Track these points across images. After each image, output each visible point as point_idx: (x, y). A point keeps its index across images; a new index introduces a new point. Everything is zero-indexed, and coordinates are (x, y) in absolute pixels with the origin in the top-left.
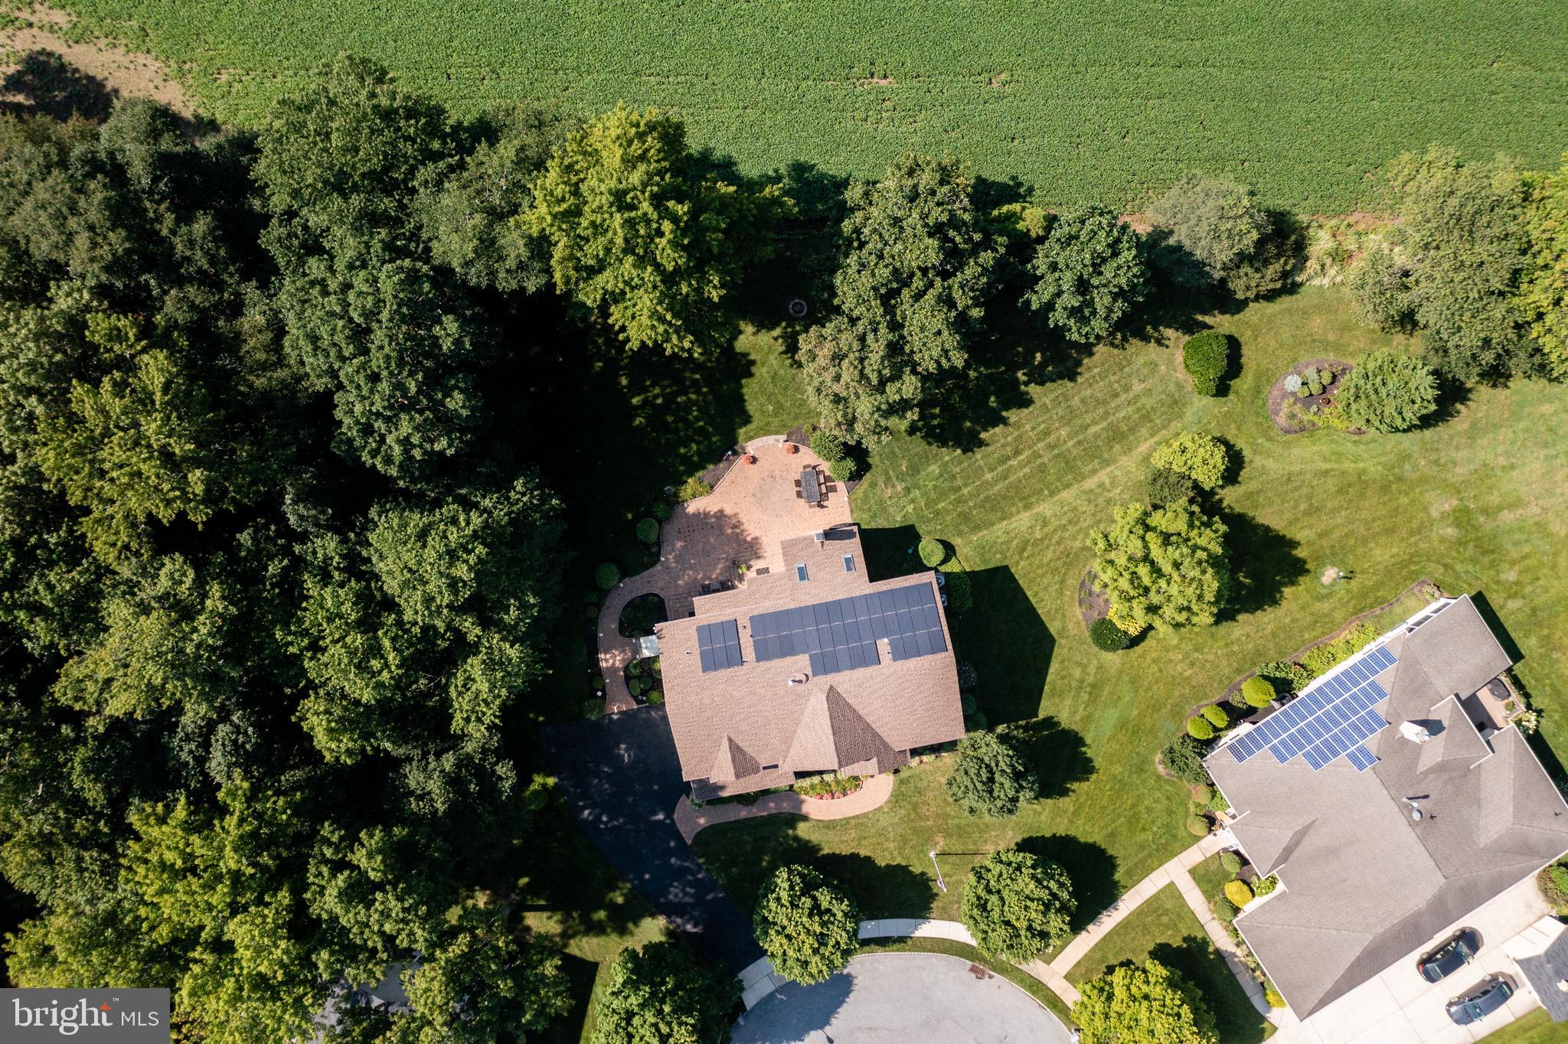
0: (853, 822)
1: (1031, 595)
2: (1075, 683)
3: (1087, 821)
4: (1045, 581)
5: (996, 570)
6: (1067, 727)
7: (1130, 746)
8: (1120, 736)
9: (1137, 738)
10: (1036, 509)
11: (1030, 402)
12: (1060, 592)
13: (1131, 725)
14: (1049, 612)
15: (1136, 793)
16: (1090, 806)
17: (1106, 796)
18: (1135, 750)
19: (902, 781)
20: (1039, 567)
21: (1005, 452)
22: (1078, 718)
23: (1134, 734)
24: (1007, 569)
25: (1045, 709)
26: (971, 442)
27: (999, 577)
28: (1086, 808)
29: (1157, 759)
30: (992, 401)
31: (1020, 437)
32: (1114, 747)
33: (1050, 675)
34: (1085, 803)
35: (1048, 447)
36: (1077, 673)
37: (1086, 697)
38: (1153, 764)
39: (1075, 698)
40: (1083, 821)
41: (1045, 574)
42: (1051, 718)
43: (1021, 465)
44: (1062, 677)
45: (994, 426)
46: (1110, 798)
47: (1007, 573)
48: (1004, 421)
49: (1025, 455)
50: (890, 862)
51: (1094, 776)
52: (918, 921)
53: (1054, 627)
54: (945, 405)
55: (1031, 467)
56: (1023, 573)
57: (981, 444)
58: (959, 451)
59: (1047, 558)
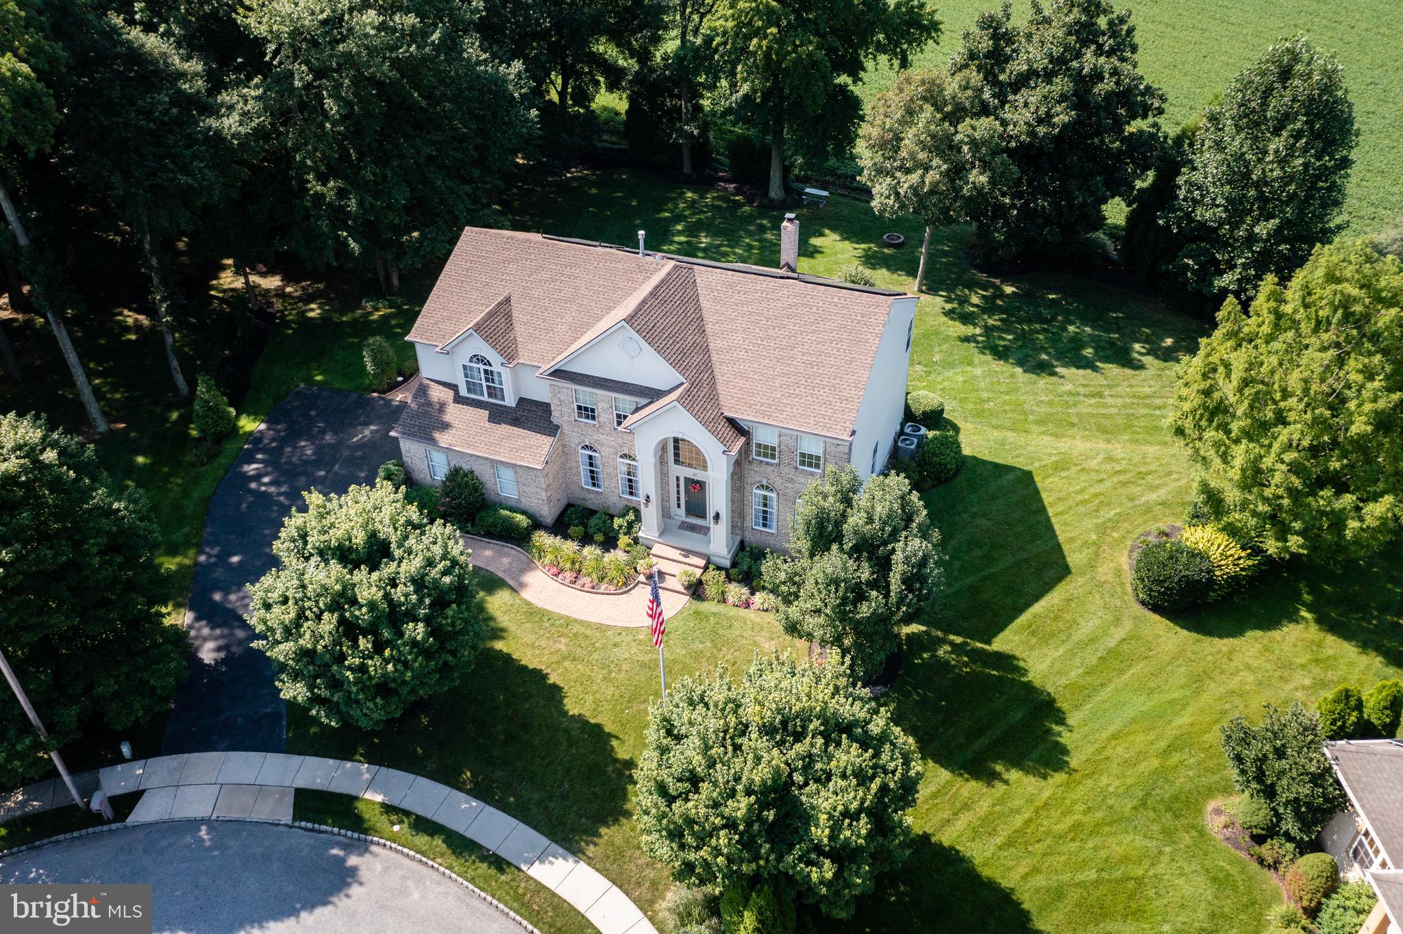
0: (576, 628)
1: (1051, 511)
2: (1076, 637)
3: (1010, 843)
4: (1082, 509)
5: (1011, 469)
6: (1037, 683)
7: (1155, 763)
8: (1140, 740)
9: (1176, 757)
10: (1102, 445)
11: (1141, 367)
12: (1102, 530)
13: (1170, 732)
14: (1072, 539)
15: (1140, 842)
16: (1028, 822)
17: (1069, 821)
18: (1161, 774)
19: (697, 613)
20: (1081, 491)
21: (1081, 390)
22: (1064, 681)
23: (1170, 749)
24: (1029, 475)
25: (1005, 642)
26: (1043, 368)
27: (1011, 476)
28: (1018, 821)
29: (1211, 805)
30: (1088, 352)
31: (1110, 387)
32: (1120, 751)
33: (1038, 607)
34: (1018, 811)
35: (1146, 406)
36: (1088, 626)
37: (1094, 660)
38: (1200, 812)
39: (1071, 654)
40: (999, 840)
41: (1085, 502)
42: (1014, 657)
43: (1098, 406)
44: (1056, 619)
45: (1078, 368)
46: (1076, 827)
47: (1026, 479)
48: (1095, 369)
49: (1110, 400)
50: (588, 714)
51: (1060, 777)
52: (555, 847)
53: (1074, 558)
54: (1022, 337)
55: (1114, 411)
56: (1051, 490)
57: (1054, 374)
58: (1019, 370)
59: (1098, 489)
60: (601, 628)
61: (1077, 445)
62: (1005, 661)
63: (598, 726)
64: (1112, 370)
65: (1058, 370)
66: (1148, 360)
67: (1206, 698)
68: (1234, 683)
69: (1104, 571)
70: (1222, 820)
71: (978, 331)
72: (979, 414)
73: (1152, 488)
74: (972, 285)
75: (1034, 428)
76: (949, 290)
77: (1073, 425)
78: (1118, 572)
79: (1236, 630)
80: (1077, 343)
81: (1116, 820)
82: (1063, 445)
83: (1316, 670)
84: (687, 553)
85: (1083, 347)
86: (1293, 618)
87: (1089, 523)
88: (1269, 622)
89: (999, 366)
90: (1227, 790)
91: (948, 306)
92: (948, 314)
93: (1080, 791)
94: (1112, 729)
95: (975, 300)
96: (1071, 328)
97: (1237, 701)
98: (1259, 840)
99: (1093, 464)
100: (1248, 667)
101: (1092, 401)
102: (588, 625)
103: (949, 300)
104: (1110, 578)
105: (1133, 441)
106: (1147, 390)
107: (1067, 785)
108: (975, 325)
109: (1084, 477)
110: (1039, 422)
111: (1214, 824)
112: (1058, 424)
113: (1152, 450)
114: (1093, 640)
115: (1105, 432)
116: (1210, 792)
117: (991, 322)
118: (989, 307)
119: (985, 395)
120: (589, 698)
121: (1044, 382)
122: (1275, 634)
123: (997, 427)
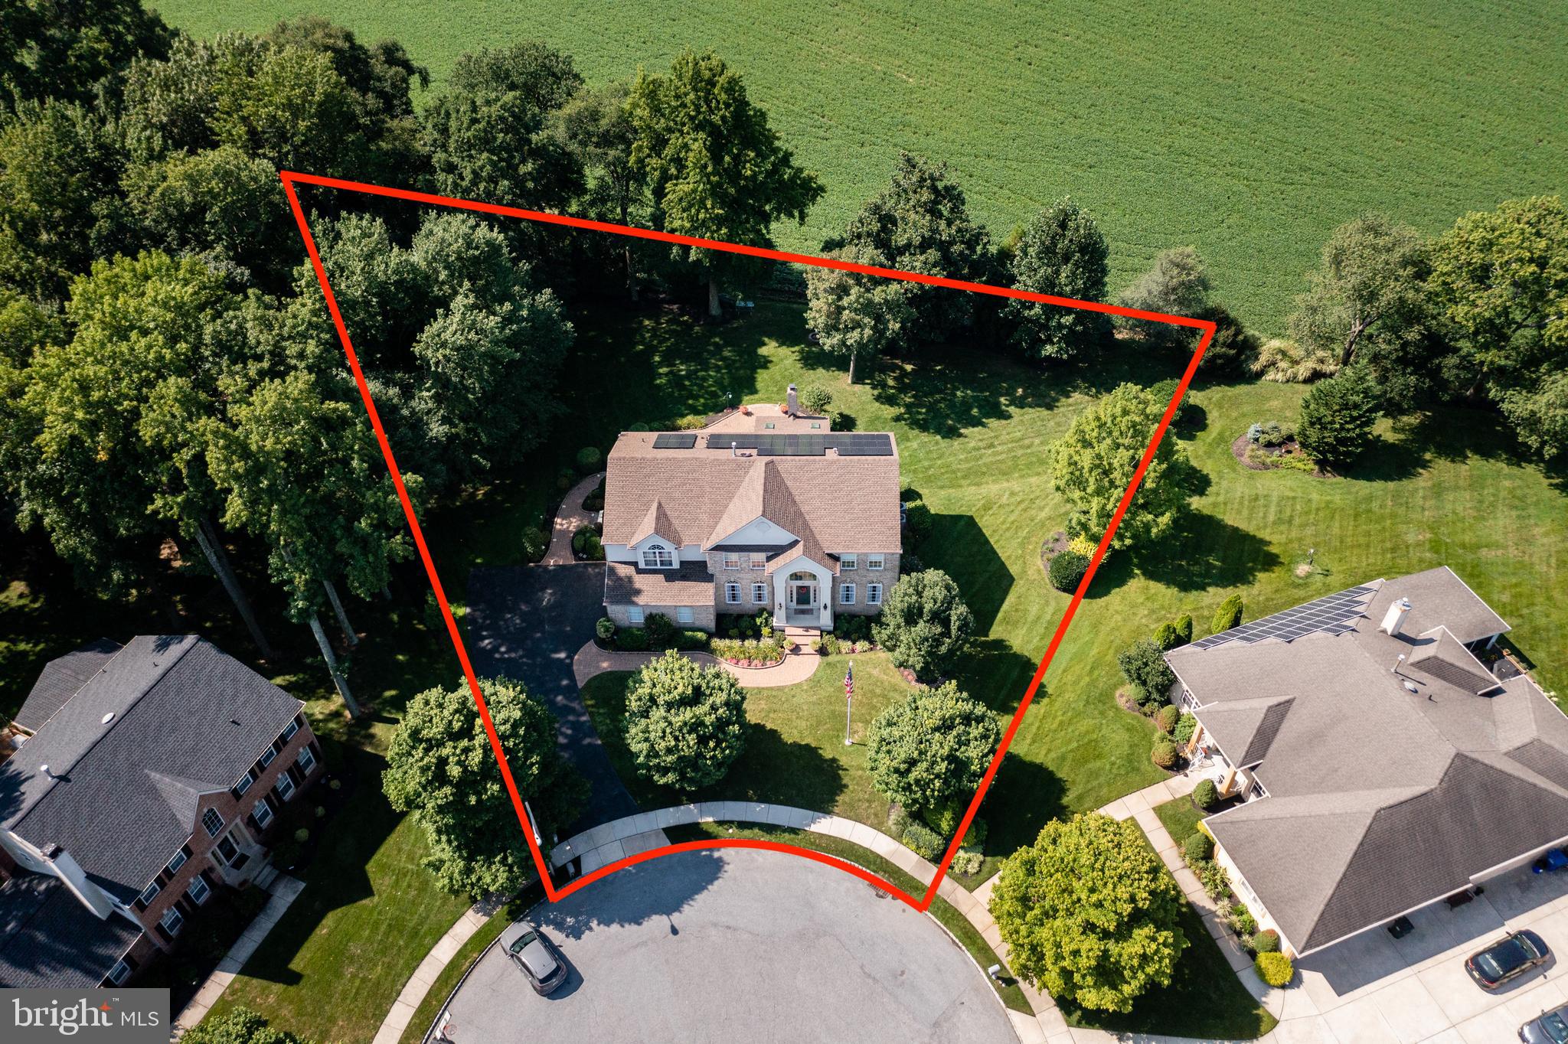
0: (766, 693)
1: (992, 541)
2: (1030, 618)
3: (1034, 741)
4: (1008, 534)
5: (959, 517)
6: (1019, 652)
7: (1087, 679)
8: (1077, 669)
9: (1096, 673)
10: (1005, 484)
11: (1009, 417)
12: (1022, 545)
13: (1090, 660)
14: (1009, 557)
15: (1092, 722)
16: (1038, 728)
17: (1057, 721)
18: (1093, 683)
19: (828, 664)
20: (1003, 523)
21: (980, 444)
22: (1032, 647)
23: (1093, 669)
24: (971, 518)
25: (996, 632)
26: (951, 433)
27: (962, 523)
28: (1034, 729)
29: (1118, 693)
30: (975, 411)
31: (996, 437)
32: (1070, 678)
33: (1005, 607)
34: (1032, 724)
35: (1021, 447)
36: (1034, 610)
37: (1042, 630)
38: (1113, 698)
39: (1030, 630)
40: (1028, 741)
41: (1008, 529)
42: (1002, 641)
43: (995, 454)
44: (1017, 610)
45: (974, 426)
46: (1061, 723)
47: (970, 521)
48: (983, 425)
49: (999, 448)
50: (798, 740)
51: (1045, 701)
52: (817, 814)
53: (1014, 569)
54: (931, 408)
55: (1004, 456)
56: (987, 524)
57: (960, 435)
58: (938, 437)
59: (1012, 518)
60: (780, 689)
61: (992, 488)
62: (999, 644)
63: (807, 745)
64: (993, 423)
65: (962, 431)
66: (1012, 409)
67: (1102, 636)
68: (1112, 624)
69: (1031, 573)
70: (1124, 699)
71: (902, 410)
72: (929, 480)
73: (1041, 509)
74: (884, 369)
75: (963, 482)
76: (871, 377)
77: (984, 474)
78: (1039, 571)
79: (1107, 593)
80: (966, 405)
81: (1078, 714)
82: (984, 490)
83: (1149, 604)
84: (807, 629)
85: (971, 408)
86: (1132, 576)
87: (1015, 543)
88: (1121, 582)
89: (925, 437)
90: (1123, 684)
91: (876, 392)
92: (878, 398)
93: (1057, 704)
94: (1062, 667)
95: (891, 382)
96: (959, 393)
97: (1117, 633)
98: (1143, 705)
99: (1004, 500)
100: (1117, 612)
101: (990, 451)
102: (772, 689)
103: (874, 387)
104: (1036, 576)
105: (1022, 477)
106: (1019, 434)
107: (1051, 704)
108: (898, 405)
109: (1002, 511)
110: (965, 477)
111: (1121, 702)
112: (976, 475)
113: (1034, 480)
114: (1039, 618)
115: (1004, 474)
116: (1115, 687)
117: (908, 400)
118: (902, 389)
119: (926, 464)
120: (795, 732)
121: (956, 443)
122: (1125, 588)
123: (942, 487)
